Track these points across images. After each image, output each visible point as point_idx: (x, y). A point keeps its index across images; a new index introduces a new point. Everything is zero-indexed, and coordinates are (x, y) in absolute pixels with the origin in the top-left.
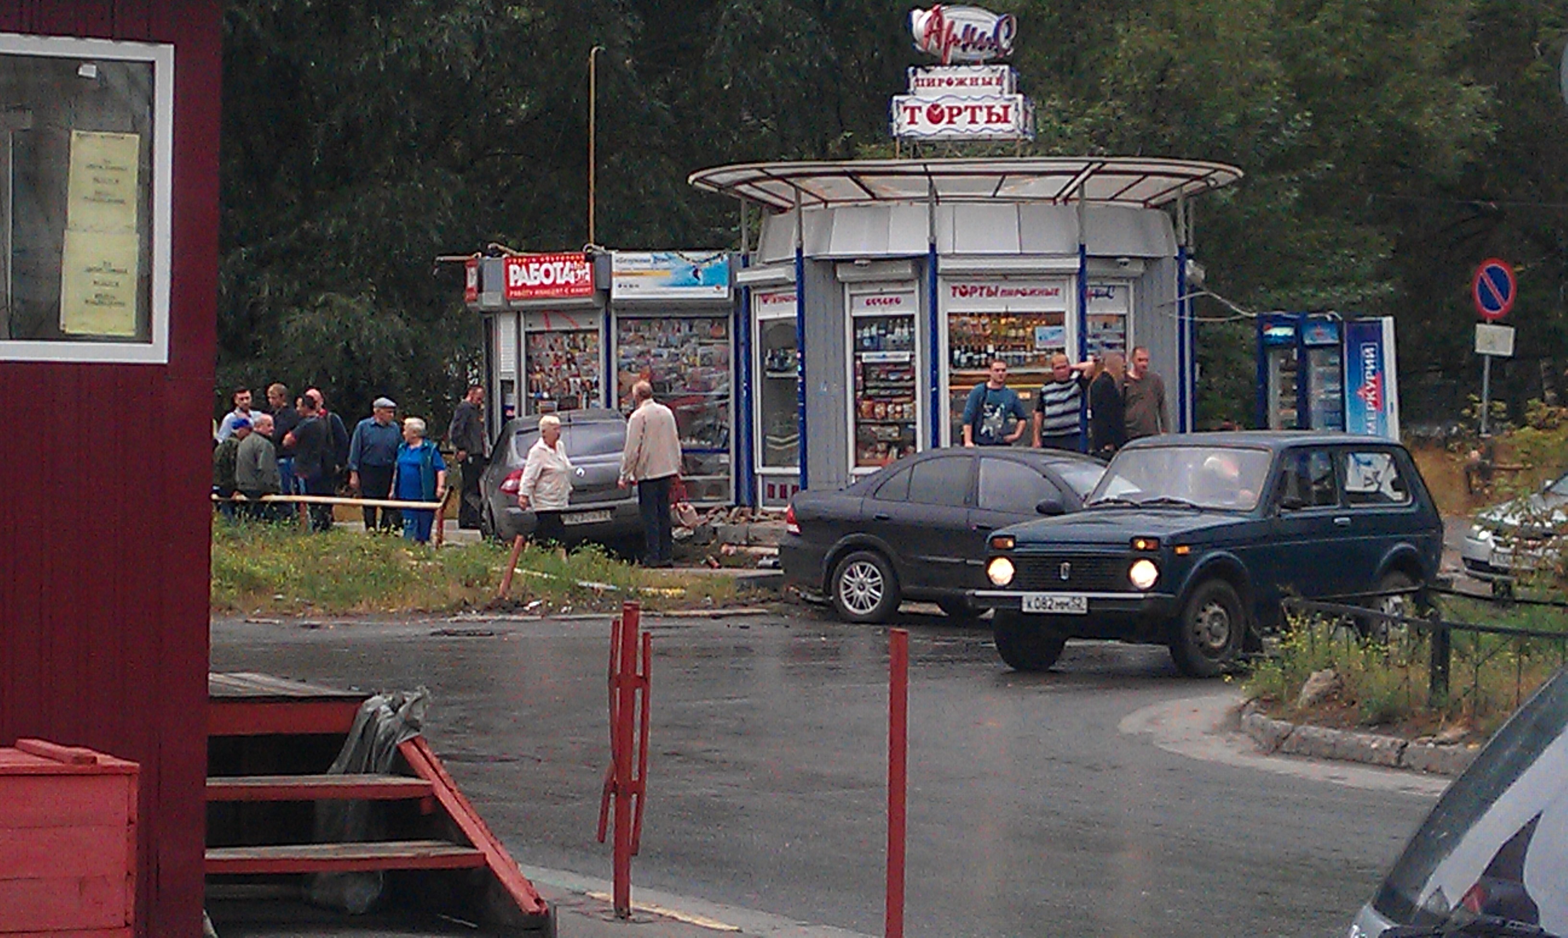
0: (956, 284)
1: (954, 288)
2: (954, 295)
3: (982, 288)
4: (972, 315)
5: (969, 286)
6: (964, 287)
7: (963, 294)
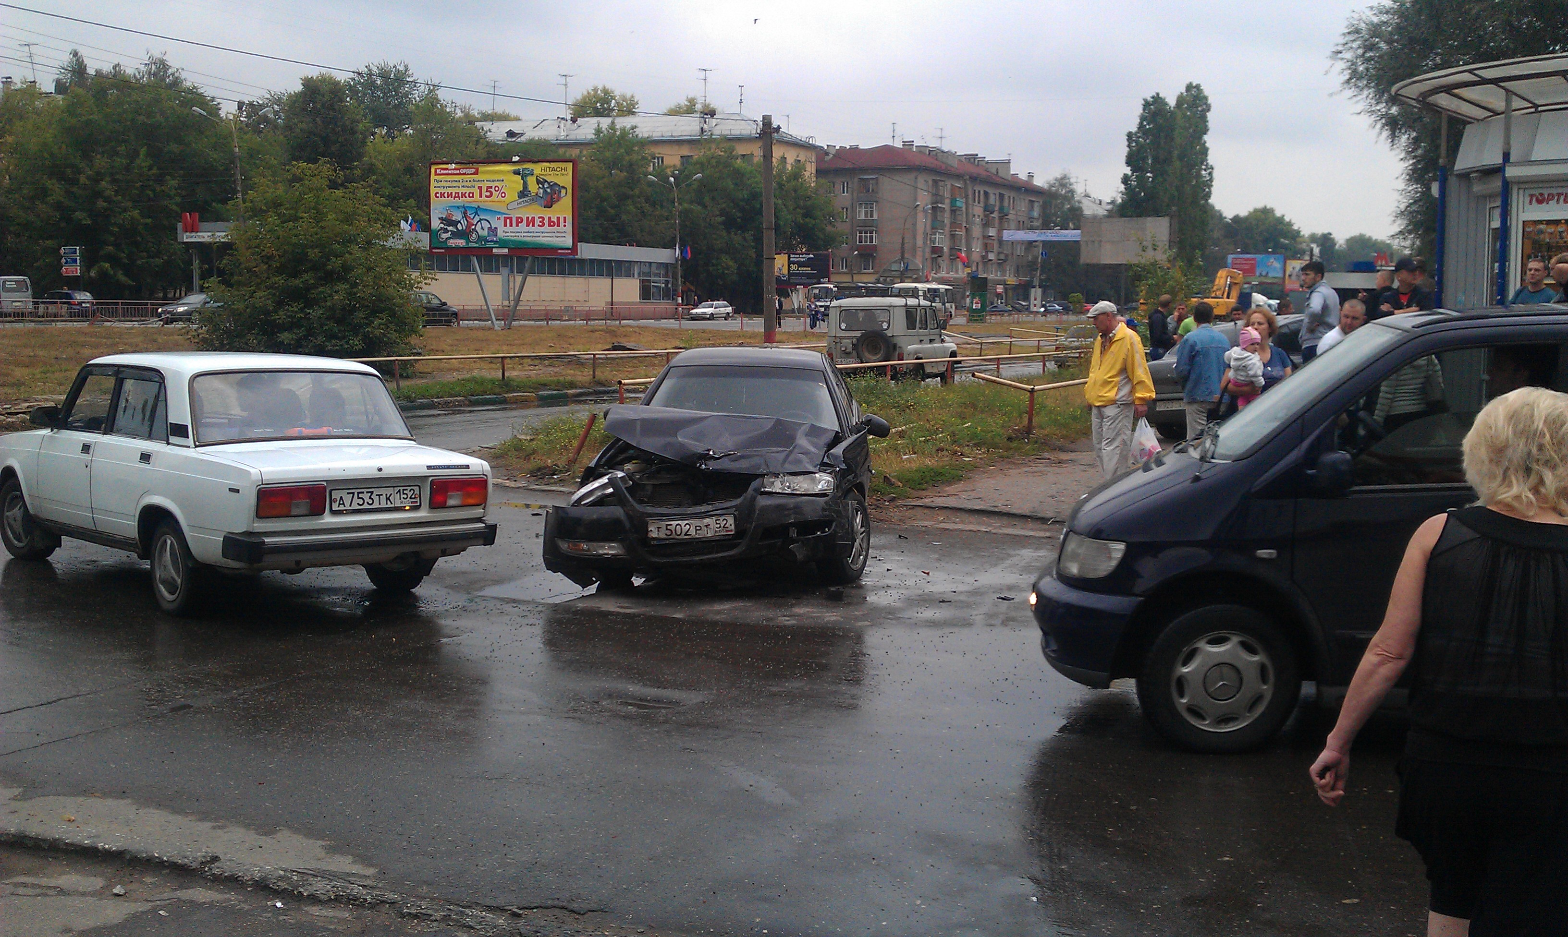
0: (1533, 192)
1: (1532, 196)
2: (1531, 203)
3: (1559, 195)
4: (1549, 222)
5: (1546, 193)
6: (1541, 194)
7: (1540, 202)
